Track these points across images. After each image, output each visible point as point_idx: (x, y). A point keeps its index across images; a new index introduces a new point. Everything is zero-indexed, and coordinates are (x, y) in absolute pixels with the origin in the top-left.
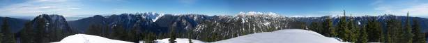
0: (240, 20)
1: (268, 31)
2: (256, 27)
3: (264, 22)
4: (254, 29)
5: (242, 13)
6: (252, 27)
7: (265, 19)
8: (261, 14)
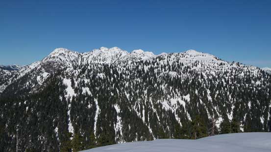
0: (54, 87)
1: (181, 133)
2: (128, 116)
3: (159, 94)
4: (118, 126)
5: (62, 55)
6: (108, 117)
7: (167, 79)
8: (148, 56)
